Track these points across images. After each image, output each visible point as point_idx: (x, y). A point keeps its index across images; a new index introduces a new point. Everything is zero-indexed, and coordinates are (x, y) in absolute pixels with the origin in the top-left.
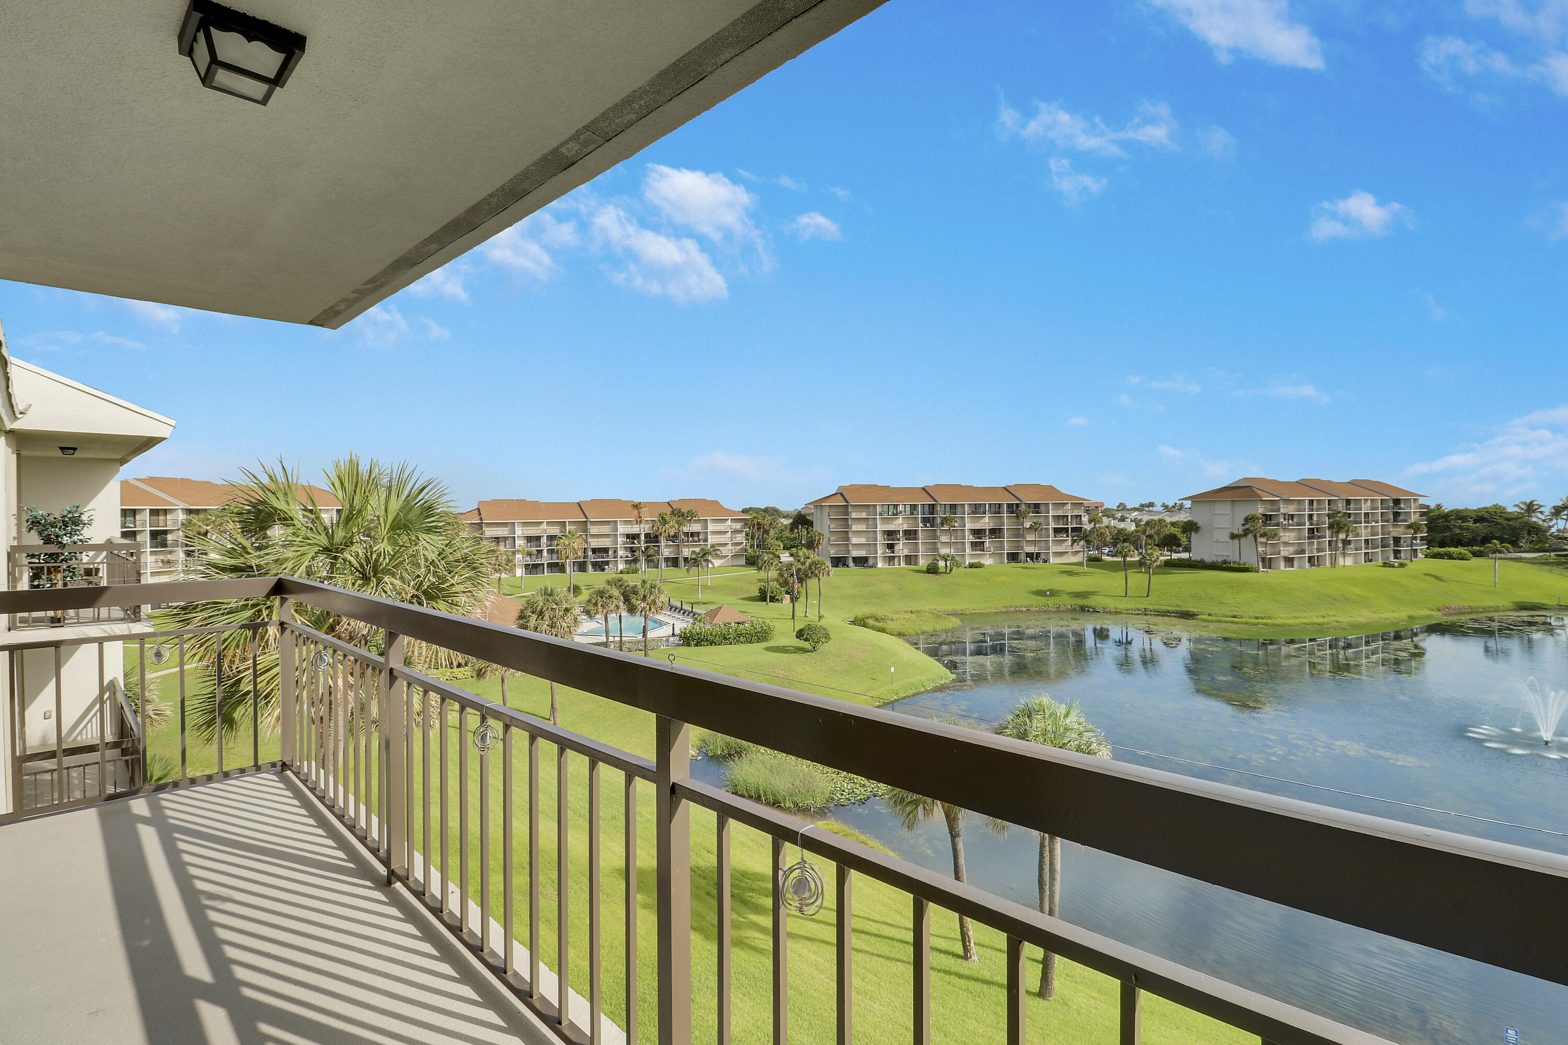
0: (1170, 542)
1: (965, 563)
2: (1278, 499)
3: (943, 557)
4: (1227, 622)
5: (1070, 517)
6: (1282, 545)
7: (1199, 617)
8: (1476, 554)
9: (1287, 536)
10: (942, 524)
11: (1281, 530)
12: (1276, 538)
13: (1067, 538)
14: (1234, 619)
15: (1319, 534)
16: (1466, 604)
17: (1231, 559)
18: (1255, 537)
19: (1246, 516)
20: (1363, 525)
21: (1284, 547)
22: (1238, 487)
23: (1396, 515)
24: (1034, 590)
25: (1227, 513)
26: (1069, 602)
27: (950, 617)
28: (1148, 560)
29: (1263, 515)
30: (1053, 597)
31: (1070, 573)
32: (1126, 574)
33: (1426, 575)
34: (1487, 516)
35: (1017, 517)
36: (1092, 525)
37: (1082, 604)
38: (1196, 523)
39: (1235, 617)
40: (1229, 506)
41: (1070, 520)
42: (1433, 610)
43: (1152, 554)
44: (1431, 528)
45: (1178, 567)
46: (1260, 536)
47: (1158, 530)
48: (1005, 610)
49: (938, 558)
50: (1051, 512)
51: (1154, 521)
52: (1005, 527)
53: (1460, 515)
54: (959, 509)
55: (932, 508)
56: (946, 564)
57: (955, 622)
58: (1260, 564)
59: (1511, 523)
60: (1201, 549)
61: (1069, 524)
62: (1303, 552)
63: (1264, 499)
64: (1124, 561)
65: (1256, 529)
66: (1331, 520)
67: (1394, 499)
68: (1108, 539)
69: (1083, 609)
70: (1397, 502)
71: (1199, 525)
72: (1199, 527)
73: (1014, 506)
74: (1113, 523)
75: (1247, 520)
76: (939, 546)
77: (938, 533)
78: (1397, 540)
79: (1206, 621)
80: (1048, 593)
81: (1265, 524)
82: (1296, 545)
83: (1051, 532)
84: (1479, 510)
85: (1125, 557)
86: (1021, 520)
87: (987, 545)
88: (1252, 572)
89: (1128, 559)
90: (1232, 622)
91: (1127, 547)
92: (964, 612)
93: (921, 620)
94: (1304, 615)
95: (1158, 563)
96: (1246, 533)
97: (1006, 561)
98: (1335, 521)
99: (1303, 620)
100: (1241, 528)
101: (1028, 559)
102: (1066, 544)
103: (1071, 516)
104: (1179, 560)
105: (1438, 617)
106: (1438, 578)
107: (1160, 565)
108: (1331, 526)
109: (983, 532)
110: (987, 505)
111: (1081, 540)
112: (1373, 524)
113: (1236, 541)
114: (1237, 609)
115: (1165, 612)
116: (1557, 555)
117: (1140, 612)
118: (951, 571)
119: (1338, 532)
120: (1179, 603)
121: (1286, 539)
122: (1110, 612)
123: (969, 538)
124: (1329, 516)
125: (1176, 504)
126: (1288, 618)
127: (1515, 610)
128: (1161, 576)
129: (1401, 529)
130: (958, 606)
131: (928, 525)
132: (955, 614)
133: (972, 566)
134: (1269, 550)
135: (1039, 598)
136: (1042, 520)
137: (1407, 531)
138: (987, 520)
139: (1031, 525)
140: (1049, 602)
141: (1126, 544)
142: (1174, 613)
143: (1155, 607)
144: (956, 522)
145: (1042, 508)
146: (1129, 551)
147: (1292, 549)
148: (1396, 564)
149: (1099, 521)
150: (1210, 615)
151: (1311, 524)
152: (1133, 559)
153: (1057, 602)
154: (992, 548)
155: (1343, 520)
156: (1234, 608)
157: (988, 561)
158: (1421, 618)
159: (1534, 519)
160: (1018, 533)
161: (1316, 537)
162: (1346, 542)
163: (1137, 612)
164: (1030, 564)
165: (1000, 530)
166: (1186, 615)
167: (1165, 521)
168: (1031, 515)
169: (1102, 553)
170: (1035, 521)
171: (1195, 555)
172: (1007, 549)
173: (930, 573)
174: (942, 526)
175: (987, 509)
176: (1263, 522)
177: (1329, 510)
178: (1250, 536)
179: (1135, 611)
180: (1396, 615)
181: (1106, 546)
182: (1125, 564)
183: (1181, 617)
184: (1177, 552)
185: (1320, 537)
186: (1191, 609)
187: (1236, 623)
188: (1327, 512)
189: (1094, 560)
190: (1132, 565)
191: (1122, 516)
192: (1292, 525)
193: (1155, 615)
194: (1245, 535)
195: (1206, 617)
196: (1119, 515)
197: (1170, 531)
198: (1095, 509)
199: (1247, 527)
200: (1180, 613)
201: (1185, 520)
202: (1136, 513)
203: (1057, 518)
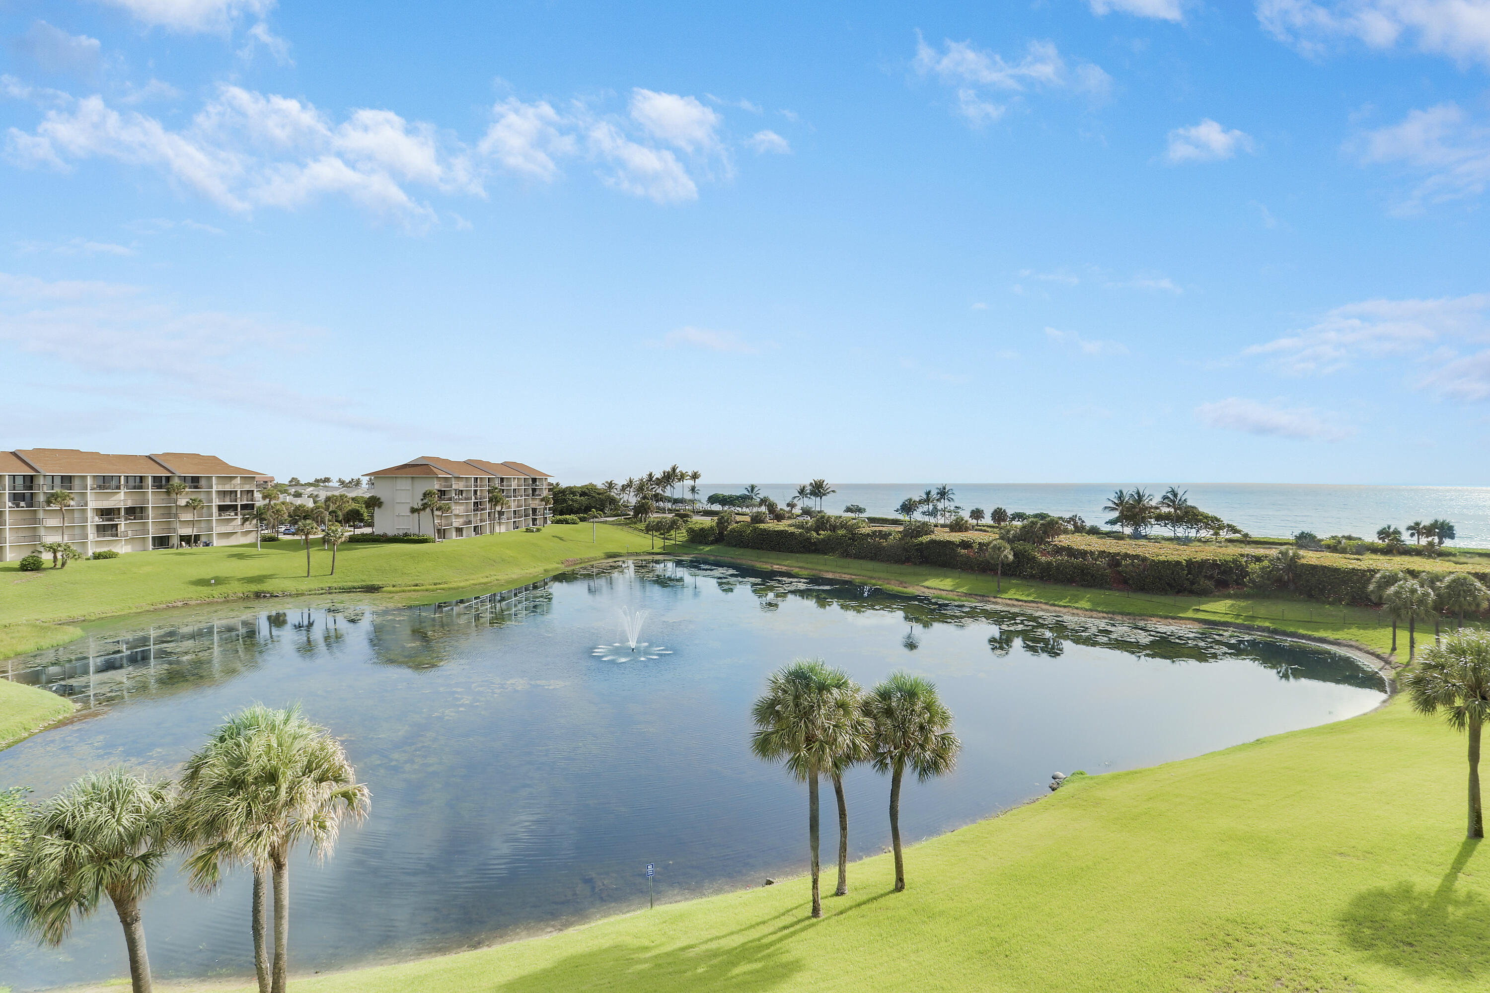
0: (353, 518)
1: (86, 553)
2: (451, 476)
3: (51, 547)
4: (410, 591)
5: (239, 493)
6: (453, 517)
7: (384, 589)
8: (582, 520)
9: (458, 509)
10: (49, 503)
11: (453, 504)
12: (450, 511)
13: (236, 517)
14: (416, 587)
15: (482, 507)
16: (578, 557)
17: (411, 531)
18: (432, 510)
19: (424, 491)
20: (513, 498)
21: (455, 519)
22: (417, 465)
23: (534, 490)
24: (194, 579)
25: (408, 488)
26: (239, 589)
27: (65, 627)
28: (332, 536)
29: (438, 491)
30: (219, 586)
31: (240, 556)
32: (308, 553)
33: (554, 536)
34: (587, 491)
35: (168, 493)
36: (267, 501)
37: (256, 590)
38: (379, 499)
39: (417, 586)
40: (409, 481)
41: (239, 496)
42: (559, 563)
43: (337, 530)
44: (556, 502)
45: (362, 542)
46: (437, 510)
47: (339, 506)
48: (152, 608)
49: (42, 549)
50: (214, 487)
51: (336, 496)
52: (150, 505)
53: (571, 491)
54: (76, 483)
55: (30, 481)
56: (55, 557)
57: (75, 632)
58: (436, 534)
59: (600, 496)
60: (383, 524)
61: (239, 500)
62: (470, 522)
63: (440, 476)
64: (306, 539)
65: (433, 504)
66: (490, 495)
67: (532, 478)
68: (286, 516)
69: (258, 595)
70: (534, 480)
71: (382, 500)
72: (381, 502)
73: (164, 479)
74: (289, 499)
75: (425, 495)
76: (42, 532)
77: (41, 515)
78: (534, 511)
79: (390, 592)
80: (213, 581)
81: (440, 497)
82: (465, 517)
83: (215, 510)
84: (582, 487)
85: (307, 535)
86: (174, 496)
87: (122, 528)
88: (430, 542)
89: (311, 537)
90: (414, 591)
91: (309, 524)
92: (87, 617)
93: (13, 638)
94: (473, 576)
95: (343, 539)
96: (425, 507)
97: (151, 547)
98: (493, 496)
99: (472, 582)
100: (420, 503)
101: (183, 543)
102: (234, 523)
103: (241, 491)
104: (363, 534)
105: (562, 568)
106: (561, 539)
107: (344, 541)
108: (490, 501)
109: (116, 512)
110: (122, 478)
111: (254, 518)
112: (519, 498)
113: (416, 514)
114: (418, 578)
115: (350, 588)
116: (625, 518)
117: (324, 591)
118: (63, 565)
119: (495, 505)
120: (364, 577)
121: (457, 512)
122: (290, 595)
123: (93, 520)
124: (489, 491)
125: (352, 480)
126: (460, 582)
127: (605, 558)
128: (345, 552)
129: (537, 502)
130: (77, 612)
131: (22, 504)
132: (72, 622)
133: (97, 557)
134: (443, 522)
135: (200, 588)
136: (202, 497)
137: (540, 503)
138: (121, 496)
139: (186, 502)
140: (214, 592)
141: (308, 521)
142: (359, 588)
143: (340, 585)
144: (72, 499)
145: (203, 482)
146: (312, 528)
147: (461, 520)
148: (534, 529)
149: (275, 497)
150: (394, 586)
151: (477, 498)
152: (316, 536)
153: (225, 590)
154: (130, 532)
155: (499, 494)
156: (416, 578)
157: (122, 549)
158: (552, 570)
159: (612, 494)
160: (168, 513)
161: (480, 509)
162: (501, 513)
163: (321, 592)
164: (186, 548)
165: (142, 509)
166: (372, 589)
167: (346, 497)
168: (187, 490)
169: (278, 532)
170: (193, 497)
171: (378, 530)
172: (153, 531)
173: (27, 570)
174: (49, 506)
175: (122, 483)
176: (438, 497)
177: (489, 487)
178: (428, 510)
179: (318, 590)
180: (536, 570)
181: (282, 524)
182: (307, 542)
183: (367, 592)
184: (360, 527)
185: (482, 510)
186: (376, 583)
187: (418, 591)
188: (487, 488)
189: (269, 540)
190: (315, 543)
191: (296, 492)
192: (462, 499)
193: (340, 592)
194: (424, 509)
195: (391, 589)
196: (293, 491)
197: (353, 506)
198: (269, 484)
199: (425, 501)
200: (366, 588)
201: (367, 495)
202: (311, 488)
203: (223, 494)
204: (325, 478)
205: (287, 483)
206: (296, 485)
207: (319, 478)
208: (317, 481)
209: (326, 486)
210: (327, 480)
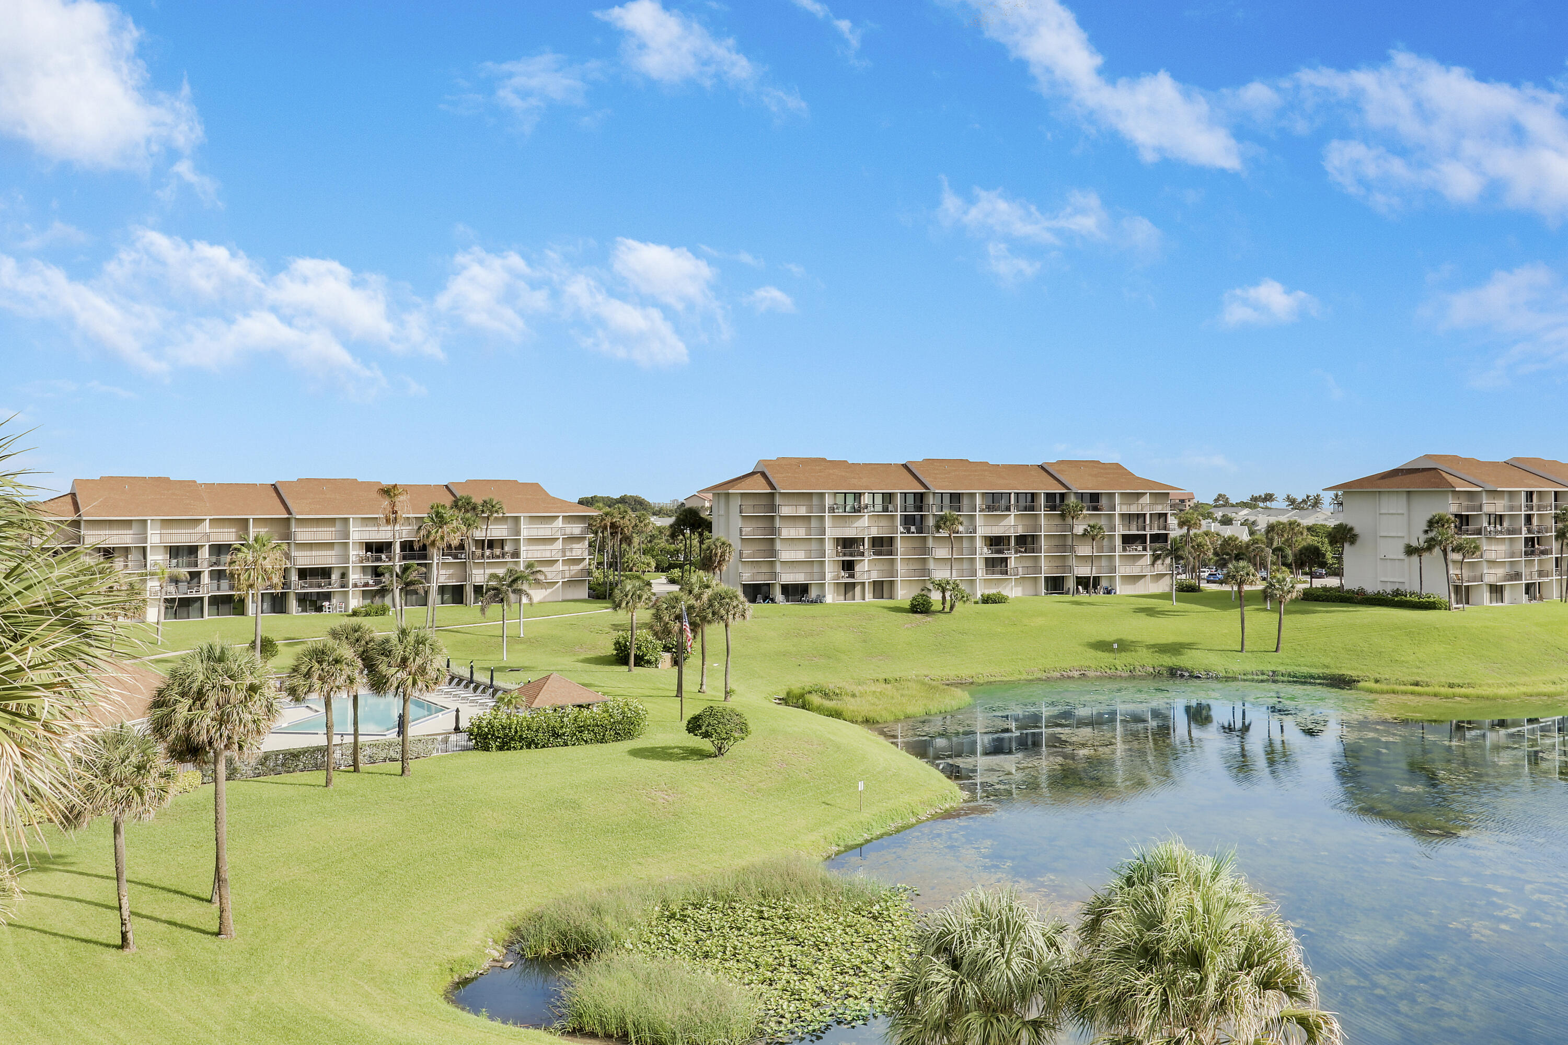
0: (1309, 559)
1: (975, 594)
2: (1480, 489)
3: (940, 585)
4: (1405, 693)
5: (1148, 517)
6: (1485, 564)
7: (1361, 684)
9: (1494, 550)
10: (938, 527)
11: (1484, 541)
12: (1478, 553)
13: (1144, 553)
14: (1416, 688)
15: (1542, 548)
17: (1406, 588)
18: (1445, 551)
19: (1429, 516)
21: (1489, 568)
22: (1418, 470)
24: (1093, 640)
25: (1400, 512)
26: (1148, 660)
27: (953, 689)
28: (1277, 589)
29: (1456, 516)
30: (1123, 654)
31: (1150, 612)
32: (1242, 614)
35: (1063, 516)
36: (1184, 531)
37: (1171, 664)
38: (1351, 529)
39: (1417, 684)
40: (1403, 499)
41: (1148, 522)
43: (1284, 579)
45: (1323, 601)
46: (1453, 550)
47: (1287, 540)
48: (1044, 676)
49: (931, 587)
50: (1117, 508)
51: (1282, 524)
52: (1043, 534)
54: (965, 501)
55: (920, 498)
56: (944, 598)
57: (961, 698)
58: (1452, 595)
60: (1359, 572)
61: (1148, 528)
62: (1517, 576)
63: (1457, 489)
64: (1240, 592)
65: (1446, 540)
66: (1560, 525)
68: (1210, 554)
69: (1174, 673)
71: (1356, 531)
72: (1356, 535)
73: (1058, 496)
74: (1215, 527)
75: (1431, 524)
76: (931, 565)
77: (930, 543)
79: (1371, 691)
80: (1115, 646)
81: (1459, 529)
82: (1507, 565)
83: (1118, 542)
85: (1240, 584)
86: (1069, 520)
87: (1012, 563)
88: (1440, 609)
89: (1246, 588)
90: (1412, 693)
91: (1244, 568)
92: (976, 679)
93: (902, 695)
95: (1294, 595)
96: (1431, 545)
97: (1044, 591)
98: (1564, 526)
99: (1523, 689)
100: (1423, 538)
101: (1080, 587)
102: (1142, 561)
103: (1151, 514)
104: (1325, 589)
107: (1296, 598)
108: (1561, 536)
109: (1006, 542)
110: (1012, 495)
111: (1167, 555)
113: (1415, 558)
114: (1420, 671)
115: (1305, 677)
117: (1265, 677)
118: (952, 608)
120: (1327, 661)
121: (1491, 556)
122: (1217, 678)
123: (983, 552)
124: (1557, 518)
126: (1499, 686)
128: (1298, 615)
130: (965, 672)
131: (913, 529)
132: (959, 684)
133: (986, 600)
134: (1466, 573)
135: (1100, 654)
136: (1103, 522)
138: (1011, 520)
139: (1086, 530)
140: (1117, 661)
141: (1242, 564)
142: (1319, 678)
143: (1290, 669)
144: (961, 524)
145: (1104, 501)
146: (1248, 574)
147: (1501, 572)
149: (1195, 524)
150: (1377, 681)
151: (1529, 531)
152: (1253, 588)
153: (1131, 661)
154: (1020, 570)
156: (1415, 670)
157: (1013, 591)
160: (1063, 544)
161: (1537, 552)
163: (1261, 677)
164: (1083, 596)
165: (1035, 538)
166: (1340, 682)
167: (1299, 525)
168: (1085, 512)
169: (1199, 578)
170: (1092, 523)
171: (1351, 581)
172: (1046, 569)
173: (916, 612)
174: (938, 532)
175: (1012, 502)
176: (1456, 527)
177: (1556, 508)
178: (1437, 551)
179: (1257, 675)
181: (1205, 566)
182: (1241, 596)
183: (1332, 685)
184: (1321, 576)
185: (1543, 552)
186: (1347, 671)
187: (1420, 694)
188: (1553, 512)
189: (1187, 590)
190: (1252, 598)
191: (1223, 516)
192: (1501, 532)
193: (1289, 682)
194: (1429, 548)
195: (1371, 685)
196: (1219, 514)
197: (1309, 541)
198: (1188, 503)
199: (1431, 535)
200: (1331, 679)
201: (1332, 523)
202: (1246, 511)
203: (1128, 518)
204: (1266, 495)
205: (1211, 502)
206: (1224, 506)
207: (1256, 495)
208: (1255, 499)
209: (1267, 508)
210: (1269, 498)
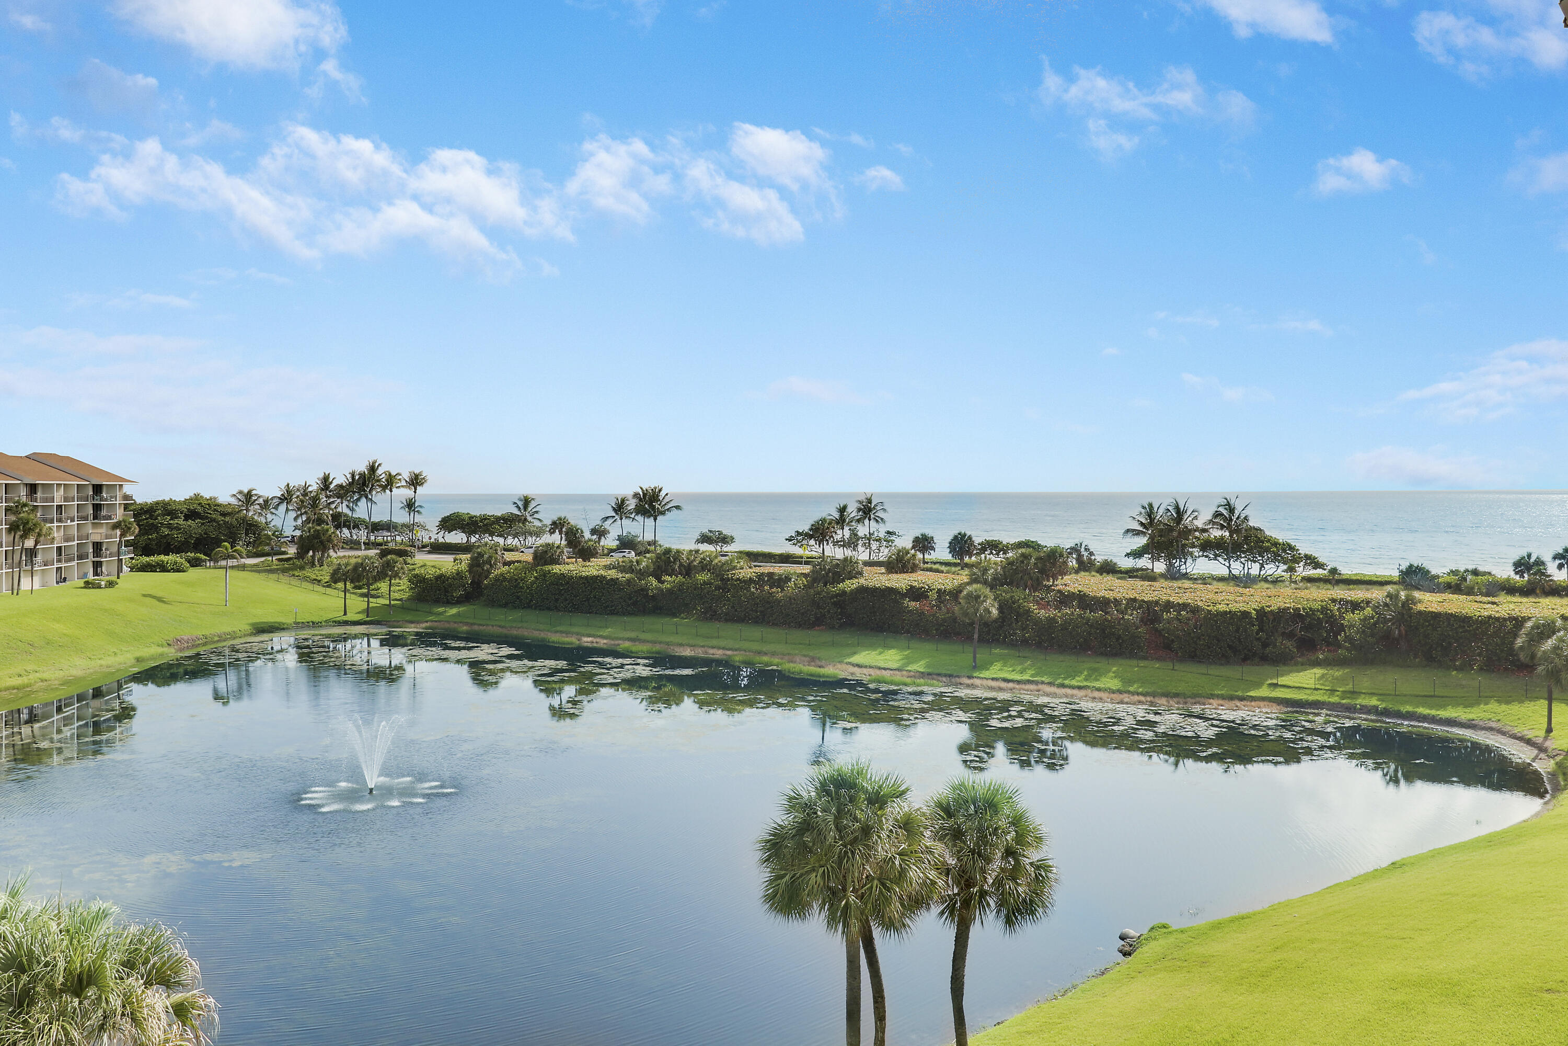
8: (195, 563)
16: (199, 633)
20: (55, 524)
23: (97, 508)
33: (140, 596)
34: (199, 509)
42: (160, 646)
44: (145, 529)
53: (167, 509)
59: (227, 519)
66: (13, 518)
67: (93, 485)
70: (98, 489)
78: (97, 547)
98: (21, 519)
106: (159, 600)
108: (14, 528)
112: (68, 523)
116: (279, 560)
119: (24, 536)
127: (252, 634)
129: (103, 530)
137: (110, 532)
148: (99, 583)
155: (32, 516)
159: (251, 513)
162: (32, 553)
180: (116, 660)
